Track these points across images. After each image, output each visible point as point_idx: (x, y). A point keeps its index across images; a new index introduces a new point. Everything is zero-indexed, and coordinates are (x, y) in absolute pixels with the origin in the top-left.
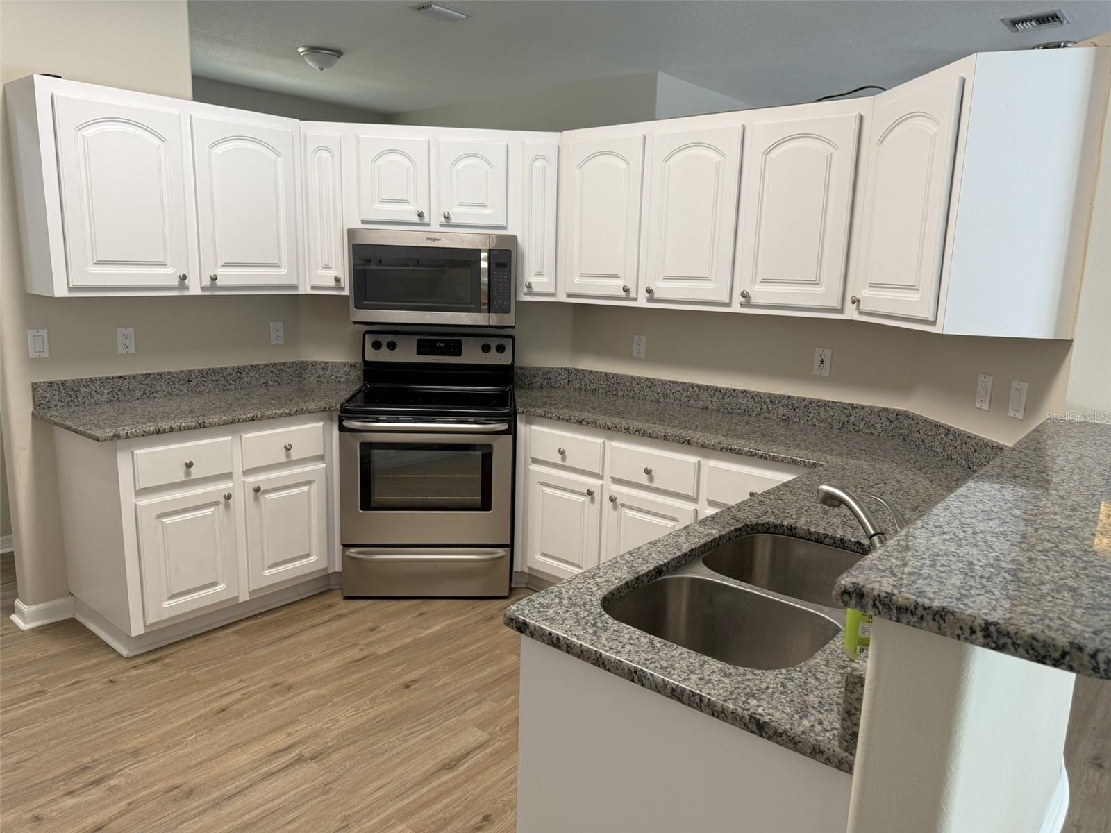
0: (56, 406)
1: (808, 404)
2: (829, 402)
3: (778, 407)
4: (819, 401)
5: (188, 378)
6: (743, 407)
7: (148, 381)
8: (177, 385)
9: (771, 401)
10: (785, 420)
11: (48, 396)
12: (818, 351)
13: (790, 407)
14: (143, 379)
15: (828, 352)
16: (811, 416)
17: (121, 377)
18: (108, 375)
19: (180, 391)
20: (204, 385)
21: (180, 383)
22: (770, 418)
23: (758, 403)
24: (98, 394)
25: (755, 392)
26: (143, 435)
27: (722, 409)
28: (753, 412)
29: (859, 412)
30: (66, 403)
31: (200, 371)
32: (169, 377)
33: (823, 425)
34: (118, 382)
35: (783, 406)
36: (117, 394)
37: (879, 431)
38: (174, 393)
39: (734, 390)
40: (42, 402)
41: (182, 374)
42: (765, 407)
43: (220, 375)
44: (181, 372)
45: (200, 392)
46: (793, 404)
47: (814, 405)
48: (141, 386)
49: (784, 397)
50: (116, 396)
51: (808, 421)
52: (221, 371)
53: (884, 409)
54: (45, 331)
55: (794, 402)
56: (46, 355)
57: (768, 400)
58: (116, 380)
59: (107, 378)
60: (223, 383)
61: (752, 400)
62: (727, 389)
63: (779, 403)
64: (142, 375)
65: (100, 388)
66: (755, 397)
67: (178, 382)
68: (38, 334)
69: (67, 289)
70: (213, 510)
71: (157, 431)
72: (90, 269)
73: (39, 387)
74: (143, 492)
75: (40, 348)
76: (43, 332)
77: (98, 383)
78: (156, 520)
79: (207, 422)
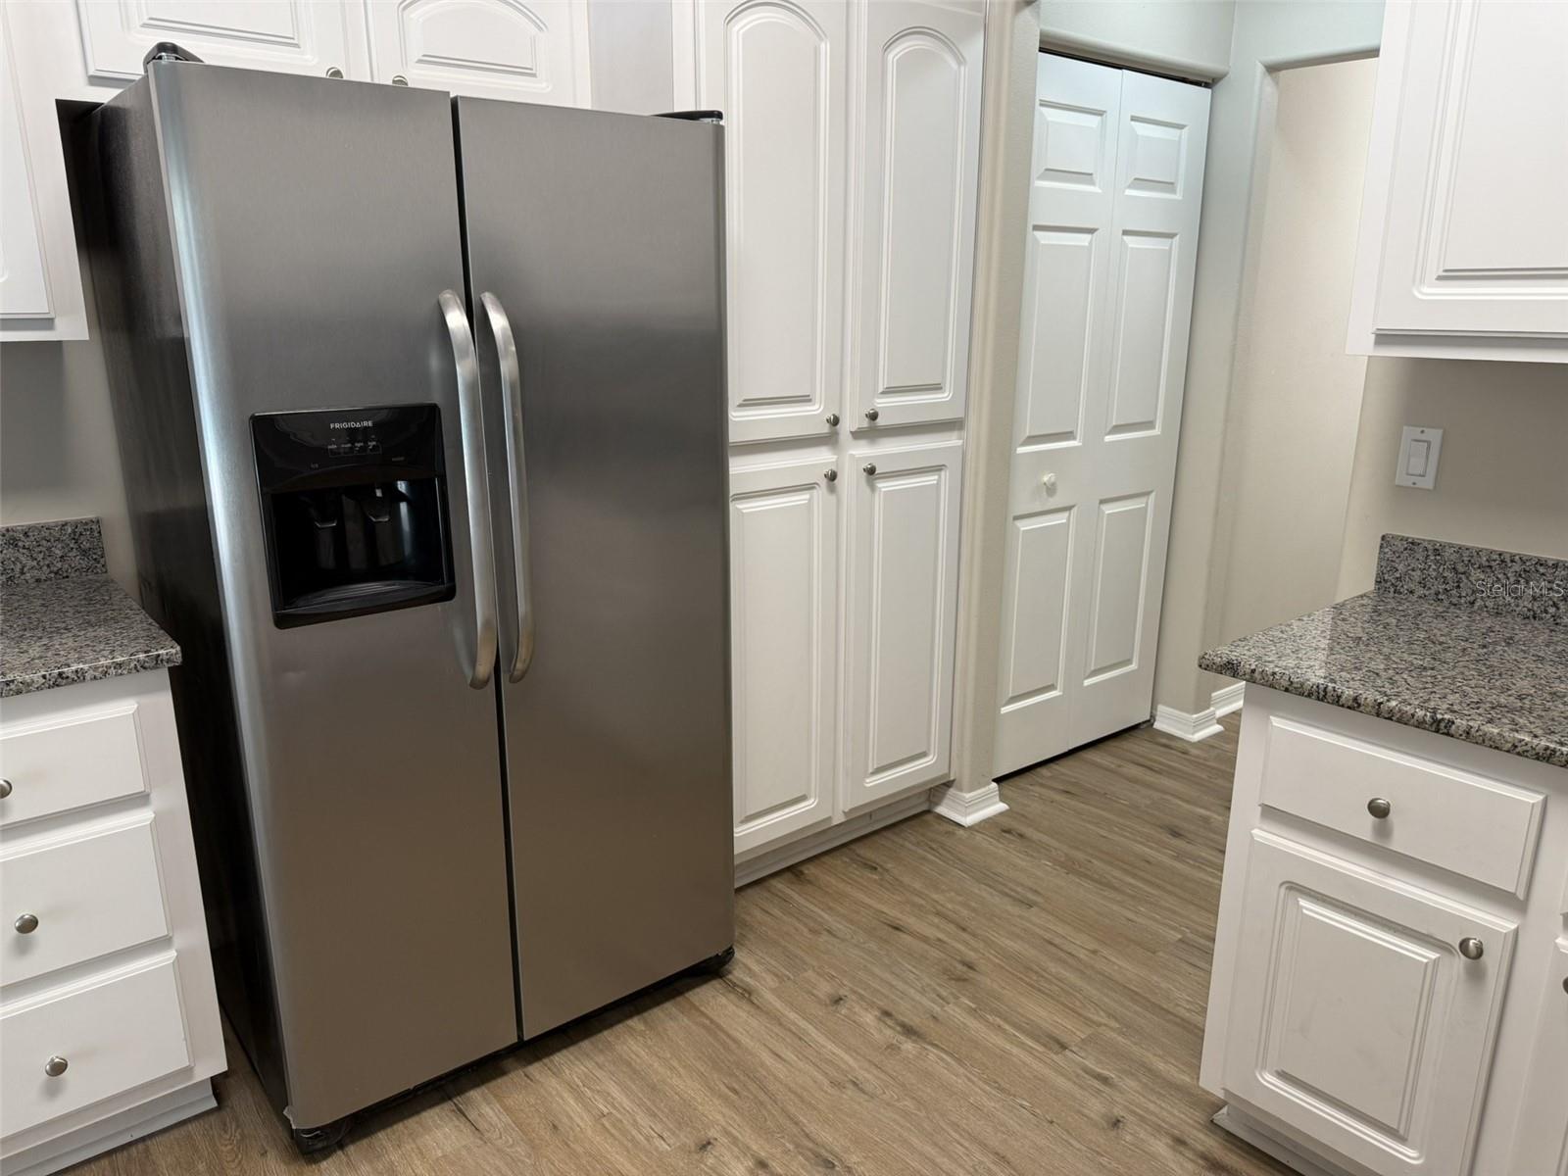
0: (1412, 593)
11: (1401, 567)
18: (1544, 556)
24: (1510, 593)
26: (1287, 690)
30: (1432, 591)
40: (1386, 577)
50: (1552, 610)
54: (1439, 430)
56: (1428, 483)
59: (1540, 563)
65: (1518, 582)
68: (1421, 437)
69: (1373, 337)
70: (1425, 955)
71: (1320, 695)
72: (1425, 290)
73: (1389, 544)
74: (1270, 813)
75: (1421, 467)
76: (1434, 435)
77: (1517, 567)
78: (1283, 890)
79: (1461, 723)
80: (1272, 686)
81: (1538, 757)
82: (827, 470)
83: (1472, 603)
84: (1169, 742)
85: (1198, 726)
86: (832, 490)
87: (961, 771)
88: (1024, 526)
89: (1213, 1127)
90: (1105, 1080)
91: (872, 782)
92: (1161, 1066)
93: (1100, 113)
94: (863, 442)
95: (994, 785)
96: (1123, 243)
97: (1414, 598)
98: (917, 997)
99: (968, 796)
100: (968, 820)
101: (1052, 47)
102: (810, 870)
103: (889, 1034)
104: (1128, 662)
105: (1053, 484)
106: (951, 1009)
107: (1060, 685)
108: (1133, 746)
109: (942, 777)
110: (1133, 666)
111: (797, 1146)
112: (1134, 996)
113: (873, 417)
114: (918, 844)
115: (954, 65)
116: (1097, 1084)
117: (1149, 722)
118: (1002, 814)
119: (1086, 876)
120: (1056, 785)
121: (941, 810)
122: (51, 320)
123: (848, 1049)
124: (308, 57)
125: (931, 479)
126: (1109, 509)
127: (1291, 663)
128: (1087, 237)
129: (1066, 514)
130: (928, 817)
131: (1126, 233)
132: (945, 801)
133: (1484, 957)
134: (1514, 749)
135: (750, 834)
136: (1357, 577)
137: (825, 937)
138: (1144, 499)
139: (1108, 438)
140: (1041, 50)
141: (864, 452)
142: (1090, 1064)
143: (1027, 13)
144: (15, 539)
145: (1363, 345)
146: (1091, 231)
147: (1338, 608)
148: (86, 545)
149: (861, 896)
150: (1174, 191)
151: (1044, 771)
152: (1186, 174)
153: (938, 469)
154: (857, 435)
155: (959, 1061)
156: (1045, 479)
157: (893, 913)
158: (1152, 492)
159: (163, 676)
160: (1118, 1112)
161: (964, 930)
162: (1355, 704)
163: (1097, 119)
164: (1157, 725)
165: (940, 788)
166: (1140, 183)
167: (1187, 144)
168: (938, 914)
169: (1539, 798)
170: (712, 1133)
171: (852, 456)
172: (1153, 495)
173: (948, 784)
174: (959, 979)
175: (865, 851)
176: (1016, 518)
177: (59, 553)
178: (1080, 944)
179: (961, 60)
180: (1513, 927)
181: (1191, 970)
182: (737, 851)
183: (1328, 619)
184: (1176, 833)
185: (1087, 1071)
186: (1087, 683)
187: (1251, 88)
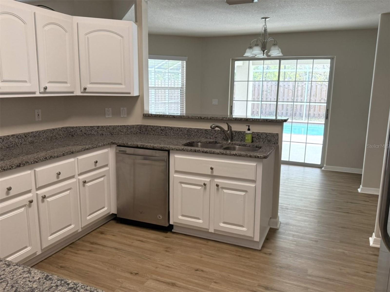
1: (39, 133)
2: (46, 130)
3: (28, 138)
4: (43, 131)
6: (14, 143)
9: (25, 136)
10: (32, 143)
12: (36, 111)
13: (33, 136)
15: (40, 111)
16: (41, 137)
22: (26, 144)
23: (20, 139)
25: (17, 134)
27: (3, 147)
28: (18, 143)
29: (56, 131)
33: (45, 140)
35: (30, 137)
37: (62, 136)
39: (8, 136)
42: (23, 140)
46: (34, 135)
47: (41, 133)
49: (30, 133)
51: (40, 140)
53: (62, 127)
55: (34, 134)
57: (24, 136)
61: (17, 138)
62: (4, 136)
63: (28, 136)
66: (18, 136)
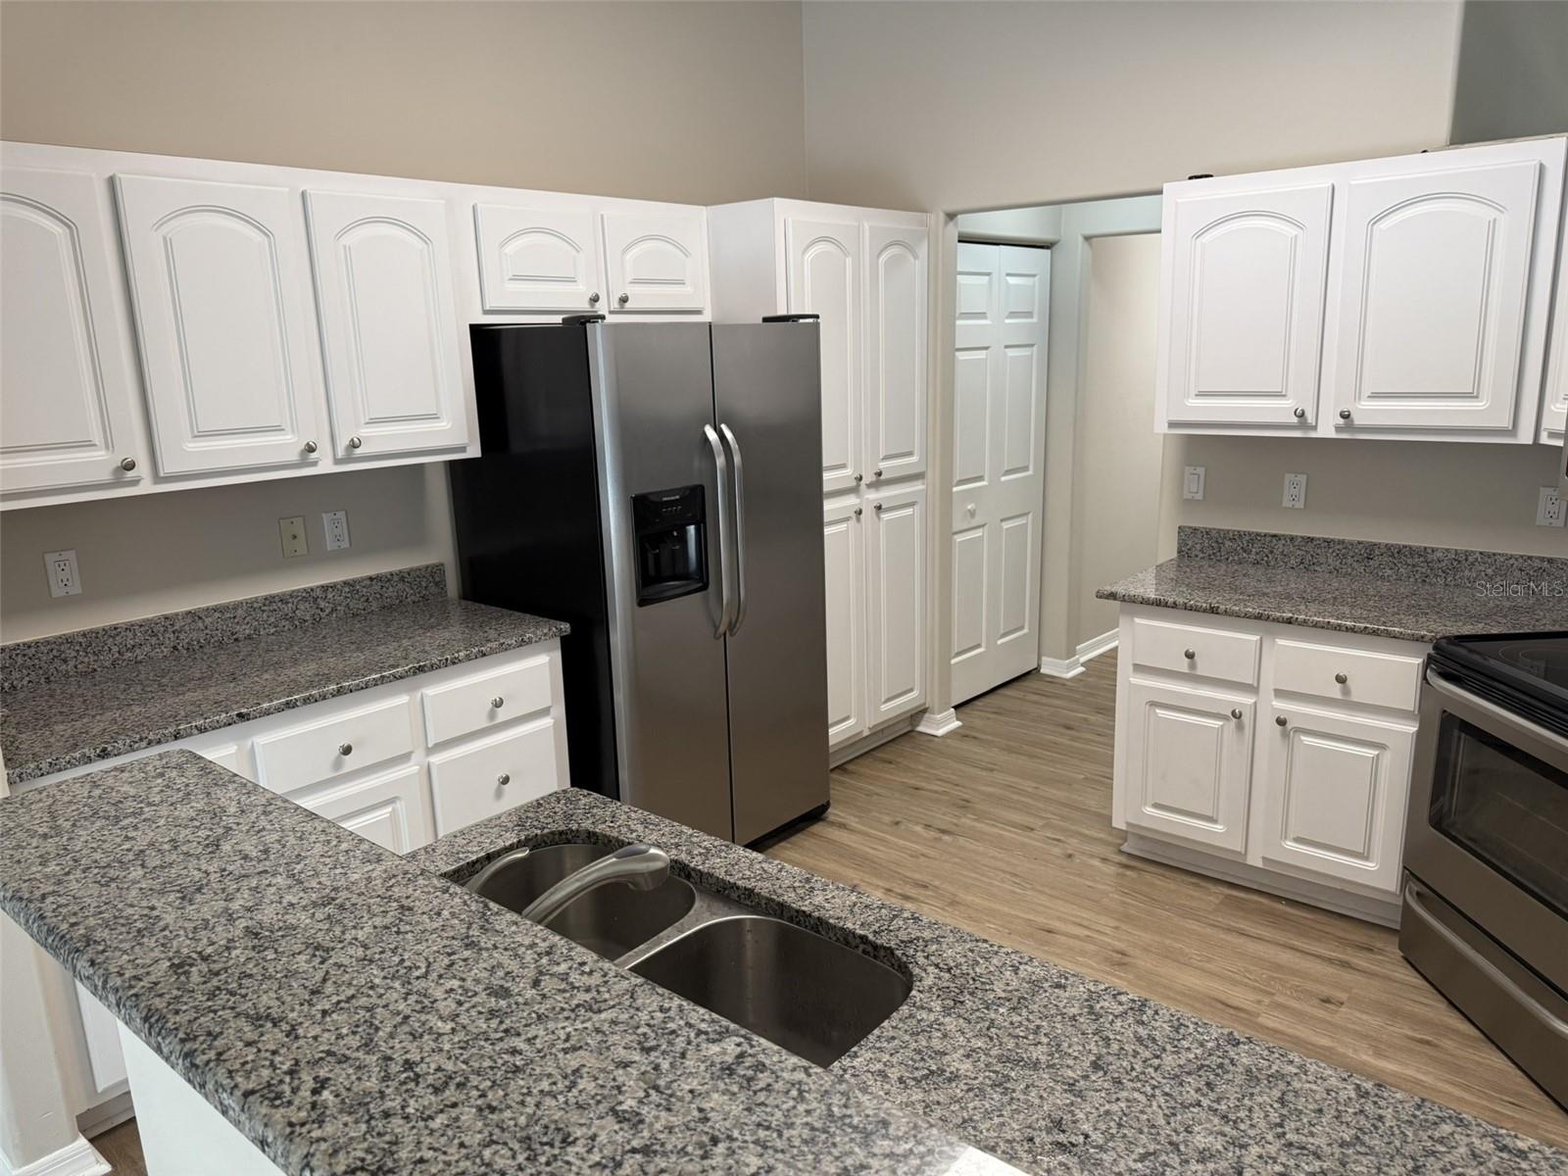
0: (1197, 556)
5: (1368, 552)
7: (1310, 547)
8: (1350, 561)
11: (1190, 543)
14: (1303, 543)
17: (1275, 536)
18: (1259, 531)
19: (1353, 569)
20: (1391, 569)
21: (1355, 559)
24: (1245, 552)
26: (1141, 603)
30: (1207, 554)
31: (1388, 547)
32: (1340, 547)
34: (1271, 541)
36: (1267, 556)
38: (1344, 570)
40: (1183, 549)
41: (1360, 547)
43: (1422, 559)
44: (1359, 543)
45: (1383, 578)
48: (1299, 552)
50: (1266, 559)
52: (1423, 552)
54: (1203, 469)
56: (1200, 496)
58: (1268, 539)
59: (1258, 534)
60: (1424, 570)
64: (1302, 538)
65: (1248, 546)
67: (1353, 557)
68: (1195, 472)
69: (1166, 425)
70: (1217, 723)
71: (1158, 603)
72: (1190, 401)
73: (1183, 531)
74: (1139, 668)
75: (1195, 488)
76: (1201, 471)
77: (1247, 538)
78: (1147, 706)
79: (1222, 607)
80: (1134, 602)
81: (1256, 618)
82: (857, 508)
83: (1227, 559)
84: (1052, 680)
85: (1070, 668)
86: (858, 520)
87: (932, 701)
88: (959, 538)
89: (1121, 852)
90: (1058, 840)
91: (884, 707)
92: (1087, 832)
93: (988, 274)
94: (872, 490)
95: (953, 709)
96: (1005, 354)
97: (1198, 559)
98: (943, 817)
99: (939, 716)
100: (940, 732)
101: (964, 239)
102: (850, 767)
103: (933, 834)
104: (1022, 628)
105: (974, 510)
106: (963, 820)
107: (983, 645)
108: (1031, 684)
109: (921, 705)
110: (1026, 631)
111: (904, 881)
112: (1065, 805)
113: (879, 474)
114: (913, 748)
115: (912, 259)
116: (1055, 842)
117: (1037, 670)
118: (959, 728)
119: (1020, 754)
120: (989, 710)
121: (921, 729)
122: (465, 448)
123: (913, 842)
124: (581, 287)
125: (909, 511)
126: (1006, 525)
127: (1142, 590)
128: (984, 352)
129: (981, 530)
130: (913, 734)
131: (1007, 347)
132: (923, 722)
133: (1243, 717)
134: (1247, 616)
135: (836, 733)
136: (1168, 551)
137: (875, 797)
138: (1025, 517)
139: (1003, 479)
140: (960, 241)
141: (873, 496)
142: (1049, 835)
143: (951, 224)
144: (402, 577)
145: (1162, 428)
146: (986, 348)
147: (1159, 567)
148: (437, 579)
149: (888, 776)
150: (1032, 317)
151: (976, 702)
152: (1038, 305)
153: (912, 504)
154: (869, 486)
155: (976, 840)
156: (969, 507)
157: (913, 782)
158: (1029, 513)
159: (557, 642)
160: (1070, 852)
161: (957, 785)
162: (1175, 605)
163: (987, 278)
164: (1042, 671)
165: (919, 714)
166: (1013, 315)
167: (1037, 286)
168: (938, 780)
169: (1258, 637)
170: (856, 882)
171: (867, 499)
172: (1031, 515)
173: (924, 711)
174: (964, 807)
175: (879, 754)
176: (956, 533)
177: (424, 584)
178: (1028, 785)
179: (916, 257)
180: (1253, 701)
181: (1093, 791)
182: (831, 743)
183: (1155, 571)
184: (1069, 728)
185: (1048, 838)
186: (999, 642)
187: (1075, 251)
